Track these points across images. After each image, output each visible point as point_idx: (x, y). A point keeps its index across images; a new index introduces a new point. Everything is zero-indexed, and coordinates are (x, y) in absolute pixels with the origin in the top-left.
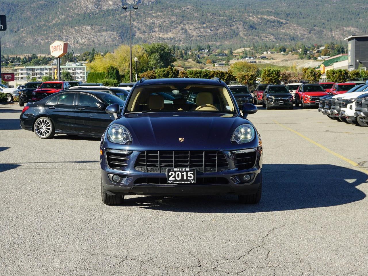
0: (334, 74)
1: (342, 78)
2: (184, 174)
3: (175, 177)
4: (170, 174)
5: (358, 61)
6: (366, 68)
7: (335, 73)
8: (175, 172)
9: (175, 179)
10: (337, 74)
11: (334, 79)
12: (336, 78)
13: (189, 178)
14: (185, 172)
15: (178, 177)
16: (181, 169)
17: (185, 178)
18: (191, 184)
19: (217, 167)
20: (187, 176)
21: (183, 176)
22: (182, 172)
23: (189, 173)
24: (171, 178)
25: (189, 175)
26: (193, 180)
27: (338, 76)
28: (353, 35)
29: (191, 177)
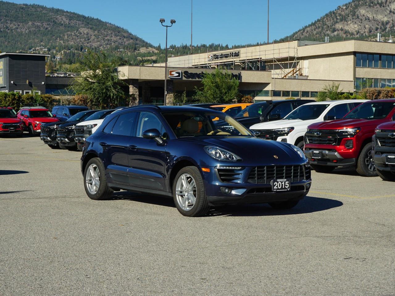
0: (5, 97)
1: (15, 102)
2: (283, 183)
3: (277, 186)
4: (275, 184)
5: (12, 82)
6: (31, 91)
7: (8, 96)
8: (278, 182)
9: (278, 188)
10: (9, 97)
11: (7, 103)
12: (9, 102)
13: (286, 187)
14: (284, 182)
15: (280, 186)
16: (281, 180)
17: (283, 187)
18: (287, 191)
19: (300, 177)
20: (285, 185)
21: (282, 185)
22: (282, 182)
23: (286, 182)
24: (275, 188)
25: (286, 184)
26: (288, 188)
27: (11, 100)
28: (6, 52)
29: (287, 186)
